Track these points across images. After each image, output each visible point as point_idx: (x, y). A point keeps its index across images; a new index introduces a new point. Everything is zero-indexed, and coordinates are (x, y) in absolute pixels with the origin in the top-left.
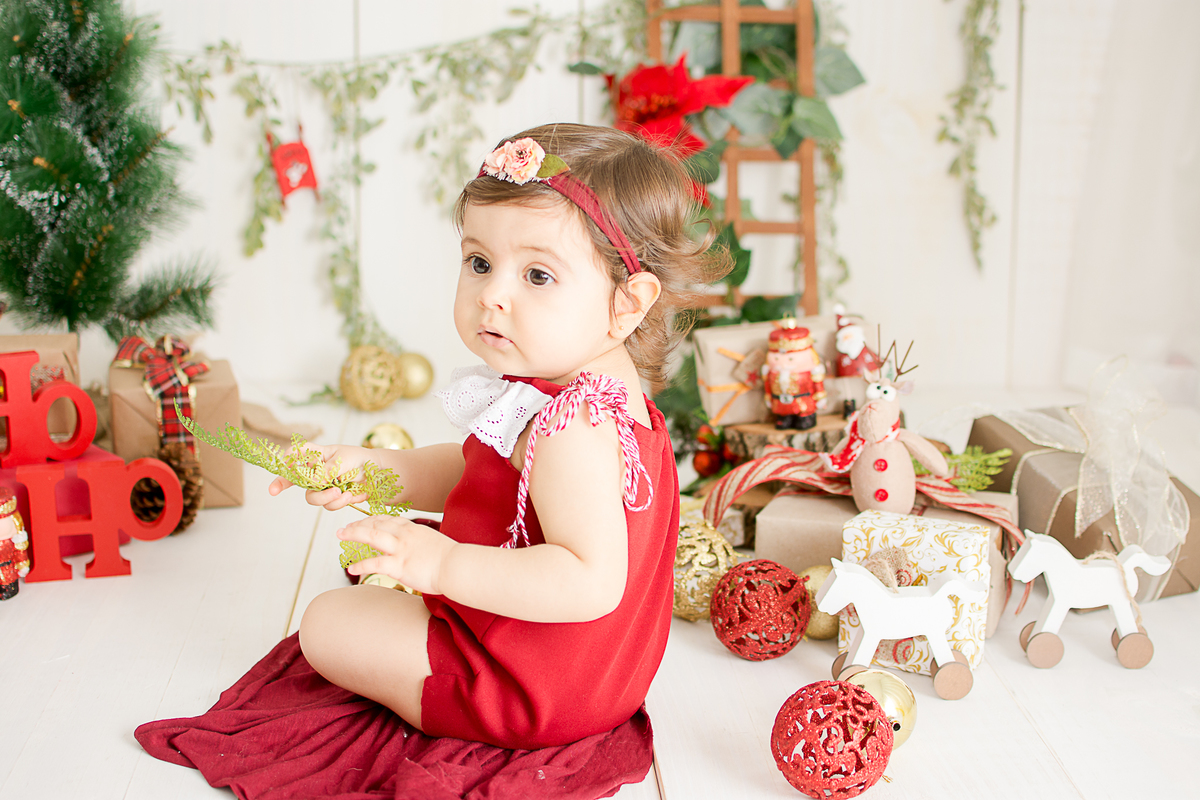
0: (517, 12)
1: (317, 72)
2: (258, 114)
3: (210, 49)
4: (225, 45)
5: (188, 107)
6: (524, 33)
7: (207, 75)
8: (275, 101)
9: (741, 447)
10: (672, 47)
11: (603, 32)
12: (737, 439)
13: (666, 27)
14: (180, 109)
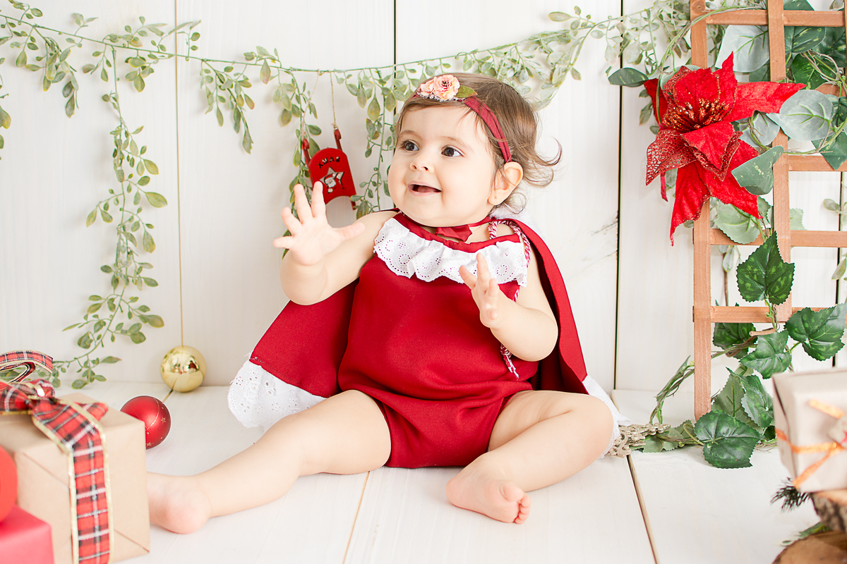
0: (555, 16)
1: (354, 81)
2: (296, 121)
3: (249, 57)
4: (263, 52)
5: (228, 115)
6: (563, 38)
7: (245, 83)
8: (312, 109)
9: (835, 520)
10: (716, 51)
11: (645, 37)
12: (831, 511)
13: (710, 33)
14: (219, 115)
